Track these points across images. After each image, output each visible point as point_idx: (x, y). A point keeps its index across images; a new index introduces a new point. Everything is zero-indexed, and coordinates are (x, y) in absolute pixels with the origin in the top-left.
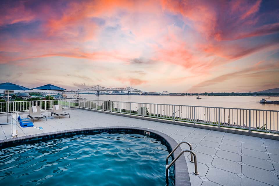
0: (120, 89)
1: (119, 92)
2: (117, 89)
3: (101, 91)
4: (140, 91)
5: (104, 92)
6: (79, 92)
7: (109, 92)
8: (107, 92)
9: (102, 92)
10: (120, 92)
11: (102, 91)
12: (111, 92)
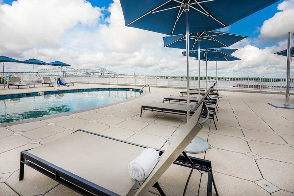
0: (91, 71)
1: (90, 74)
2: (88, 71)
3: (68, 73)
4: (115, 73)
5: (72, 74)
7: (78, 74)
8: (75, 74)
10: (92, 74)
11: (70, 73)
12: (81, 74)
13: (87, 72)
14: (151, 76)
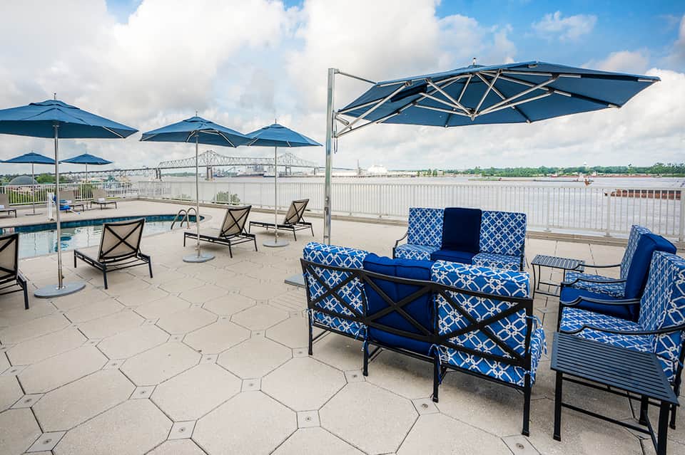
0: (264, 162)
1: (263, 169)
2: (259, 162)
3: (217, 168)
5: (225, 171)
6: (163, 172)
7: (237, 170)
9: (221, 170)
10: (266, 168)
11: (221, 168)
12: (243, 170)
13: (256, 165)
14: (397, 171)
